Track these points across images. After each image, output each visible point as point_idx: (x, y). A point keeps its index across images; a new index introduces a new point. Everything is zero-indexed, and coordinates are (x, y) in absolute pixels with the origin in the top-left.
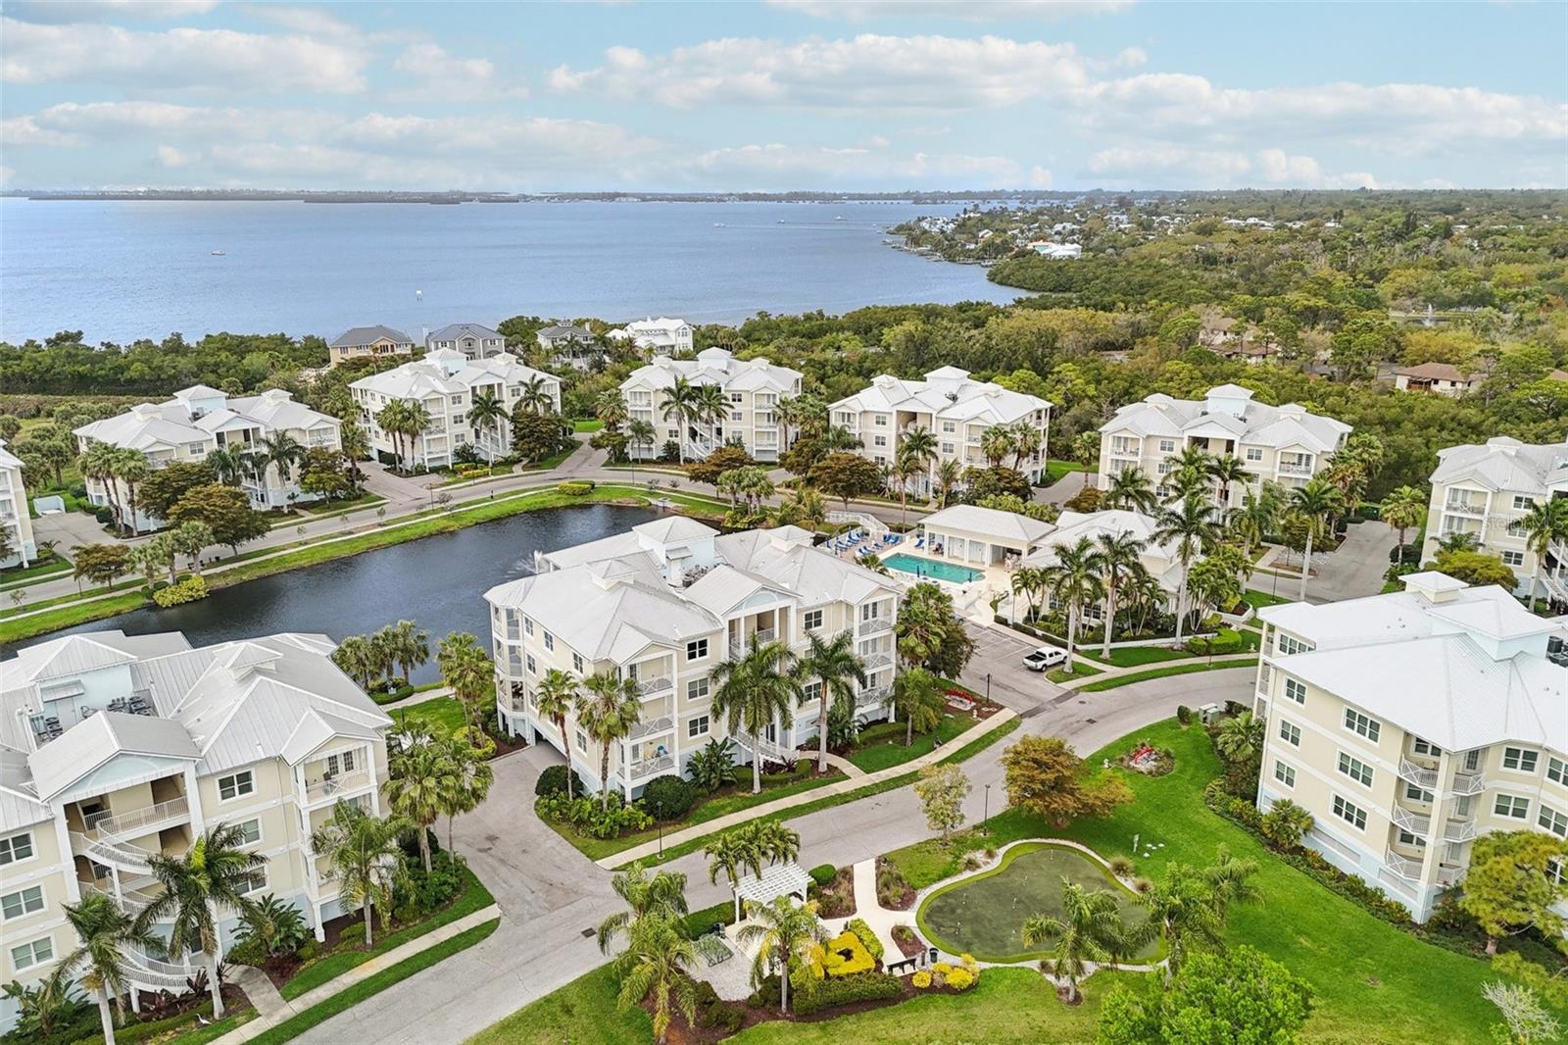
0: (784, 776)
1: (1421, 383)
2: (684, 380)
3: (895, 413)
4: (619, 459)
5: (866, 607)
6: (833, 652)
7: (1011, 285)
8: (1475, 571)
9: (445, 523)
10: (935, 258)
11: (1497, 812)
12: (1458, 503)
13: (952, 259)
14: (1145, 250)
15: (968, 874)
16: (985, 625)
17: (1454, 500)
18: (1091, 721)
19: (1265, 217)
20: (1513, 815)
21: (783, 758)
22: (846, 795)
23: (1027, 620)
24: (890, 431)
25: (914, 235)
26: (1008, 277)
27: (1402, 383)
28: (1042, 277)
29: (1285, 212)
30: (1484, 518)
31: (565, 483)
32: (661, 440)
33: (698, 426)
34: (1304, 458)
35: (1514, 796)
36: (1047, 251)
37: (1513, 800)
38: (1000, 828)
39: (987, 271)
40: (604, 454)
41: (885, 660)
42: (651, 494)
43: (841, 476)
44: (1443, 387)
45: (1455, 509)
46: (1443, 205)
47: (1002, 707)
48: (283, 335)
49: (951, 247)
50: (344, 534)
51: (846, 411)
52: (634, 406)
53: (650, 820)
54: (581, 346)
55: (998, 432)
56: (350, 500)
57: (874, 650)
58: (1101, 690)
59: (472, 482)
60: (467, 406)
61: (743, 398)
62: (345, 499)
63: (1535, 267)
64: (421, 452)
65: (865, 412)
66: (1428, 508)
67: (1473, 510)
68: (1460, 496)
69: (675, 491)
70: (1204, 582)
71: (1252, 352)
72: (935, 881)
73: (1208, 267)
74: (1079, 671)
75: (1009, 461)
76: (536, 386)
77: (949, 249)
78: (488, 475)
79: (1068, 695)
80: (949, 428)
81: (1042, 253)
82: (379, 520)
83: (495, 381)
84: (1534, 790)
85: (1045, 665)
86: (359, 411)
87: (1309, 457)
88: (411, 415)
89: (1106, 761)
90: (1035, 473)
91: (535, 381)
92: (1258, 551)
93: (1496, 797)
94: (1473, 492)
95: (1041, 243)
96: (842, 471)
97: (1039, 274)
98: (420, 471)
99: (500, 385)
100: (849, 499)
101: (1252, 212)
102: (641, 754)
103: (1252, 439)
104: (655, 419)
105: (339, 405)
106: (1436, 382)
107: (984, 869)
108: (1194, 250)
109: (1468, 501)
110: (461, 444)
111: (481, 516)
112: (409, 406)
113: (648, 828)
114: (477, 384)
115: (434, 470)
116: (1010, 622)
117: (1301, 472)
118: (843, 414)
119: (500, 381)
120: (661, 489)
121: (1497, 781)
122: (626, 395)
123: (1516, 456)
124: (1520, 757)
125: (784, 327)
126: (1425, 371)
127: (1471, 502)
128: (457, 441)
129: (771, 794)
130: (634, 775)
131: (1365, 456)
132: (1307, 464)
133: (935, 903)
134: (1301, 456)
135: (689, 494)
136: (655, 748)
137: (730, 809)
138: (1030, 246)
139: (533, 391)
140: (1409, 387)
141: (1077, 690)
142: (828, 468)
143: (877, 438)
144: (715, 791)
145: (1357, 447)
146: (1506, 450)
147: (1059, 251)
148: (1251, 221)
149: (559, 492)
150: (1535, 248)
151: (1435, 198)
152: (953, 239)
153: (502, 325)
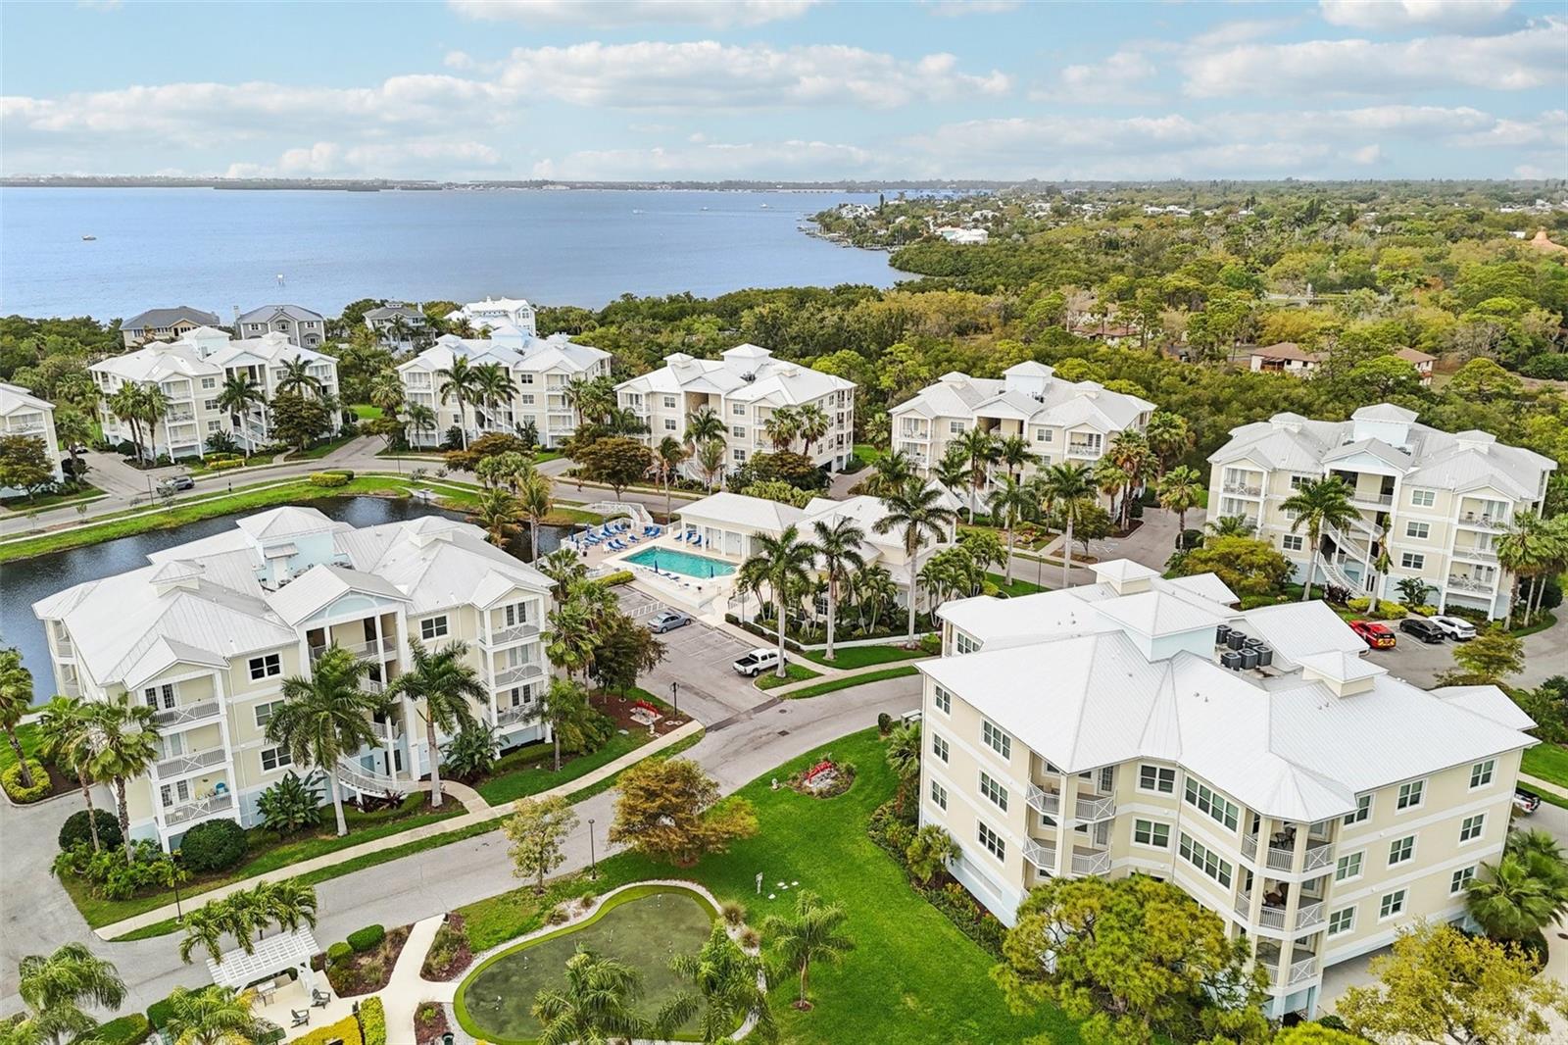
0: (383, 815)
1: (1274, 363)
2: (464, 359)
3: (683, 395)
4: (399, 446)
5: (510, 609)
6: (438, 665)
7: (910, 271)
8: (1238, 557)
9: (162, 519)
10: (845, 244)
11: (1137, 840)
12: (1236, 486)
13: (860, 245)
14: (1051, 235)
15: (550, 929)
16: (714, 625)
17: (1233, 481)
18: (783, 733)
19: (1185, 205)
20: (1154, 844)
21: (387, 791)
22: (453, 834)
23: (759, 618)
24: (679, 414)
25: (828, 222)
26: (907, 262)
27: (1256, 364)
28: (939, 262)
29: (1202, 201)
30: (1261, 499)
31: (320, 474)
32: (445, 424)
33: (485, 410)
34: (1094, 439)
35: (1153, 821)
36: (953, 237)
37: (1153, 826)
38: (615, 871)
39: (889, 256)
40: (382, 442)
41: (537, 671)
42: (414, 485)
43: (605, 462)
44: (1296, 365)
45: (1233, 491)
46: (1359, 194)
47: (691, 719)
48: (89, 318)
49: (862, 232)
50: (32, 533)
51: (634, 392)
52: (411, 389)
53: (182, 875)
54: (409, 328)
55: (782, 414)
56: (63, 495)
57: (525, 660)
58: (810, 696)
59: (217, 474)
60: (219, 389)
61: (534, 379)
62: (57, 494)
63: (1425, 250)
64: (162, 441)
65: (652, 393)
66: (1207, 489)
67: (1250, 492)
68: (1238, 476)
69: (444, 482)
70: (941, 572)
71: (1113, 333)
72: (504, 940)
73: (1112, 252)
74: (793, 674)
75: (798, 446)
76: (302, 367)
77: (859, 235)
78: (240, 466)
79: (773, 702)
80: (739, 411)
81: (949, 239)
82: (79, 518)
83: (256, 363)
84: (1173, 814)
85: (756, 669)
86: (98, 396)
87: (1099, 437)
88: (148, 399)
89: (774, 781)
90: (840, 459)
91: (300, 362)
92: (1045, 538)
93: (1134, 823)
94: (1251, 473)
95: (949, 228)
96: (609, 456)
97: (936, 259)
98: (164, 462)
99: (262, 367)
100: (622, 487)
101: (1173, 200)
102: (191, 793)
103: (1042, 419)
104: (434, 404)
105: (75, 389)
106: (1289, 362)
107: (573, 921)
108: (1097, 235)
109: (1246, 483)
110: (215, 431)
111: (209, 511)
112: (145, 390)
113: (180, 885)
114: (234, 365)
115: (183, 460)
116: (741, 621)
117: (1090, 453)
118: (631, 395)
119: (262, 362)
120: (428, 479)
121: (1136, 805)
122: (404, 378)
123: (1299, 433)
124: (1157, 776)
125: (644, 309)
126: (1278, 351)
127: (1249, 482)
128: (211, 429)
129: (361, 836)
130: (171, 820)
131: (1166, 436)
132: (1098, 445)
133: (489, 970)
134: (1091, 436)
135: (457, 484)
136: (212, 785)
137: (301, 856)
138: (939, 233)
139: (296, 373)
140: (1262, 367)
141: (783, 697)
142: (592, 453)
143: (667, 421)
144: (290, 836)
145: (1158, 427)
146: (1289, 427)
147: (965, 236)
148: (1171, 208)
149: (312, 484)
150: (1431, 232)
151: (1356, 188)
152: (865, 225)
153: (348, 308)
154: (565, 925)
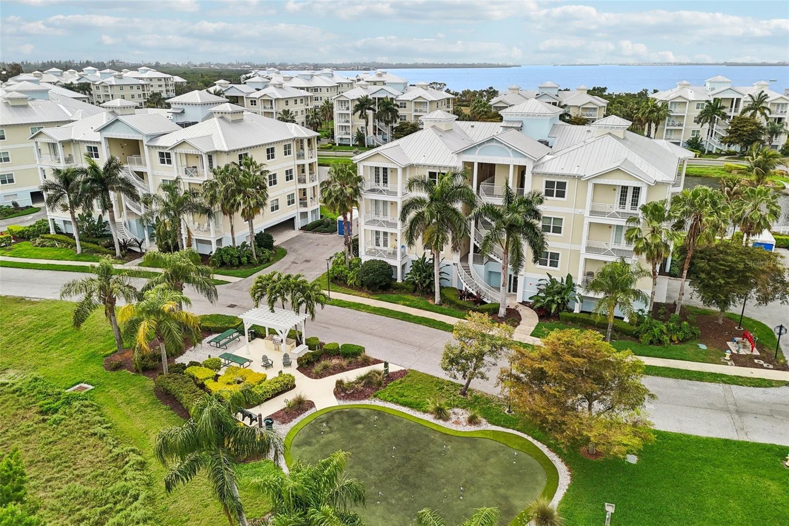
110: (695, 136)
119: (739, 96)
128: (693, 134)
129: (443, 309)
154: (441, 422)
